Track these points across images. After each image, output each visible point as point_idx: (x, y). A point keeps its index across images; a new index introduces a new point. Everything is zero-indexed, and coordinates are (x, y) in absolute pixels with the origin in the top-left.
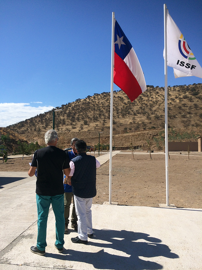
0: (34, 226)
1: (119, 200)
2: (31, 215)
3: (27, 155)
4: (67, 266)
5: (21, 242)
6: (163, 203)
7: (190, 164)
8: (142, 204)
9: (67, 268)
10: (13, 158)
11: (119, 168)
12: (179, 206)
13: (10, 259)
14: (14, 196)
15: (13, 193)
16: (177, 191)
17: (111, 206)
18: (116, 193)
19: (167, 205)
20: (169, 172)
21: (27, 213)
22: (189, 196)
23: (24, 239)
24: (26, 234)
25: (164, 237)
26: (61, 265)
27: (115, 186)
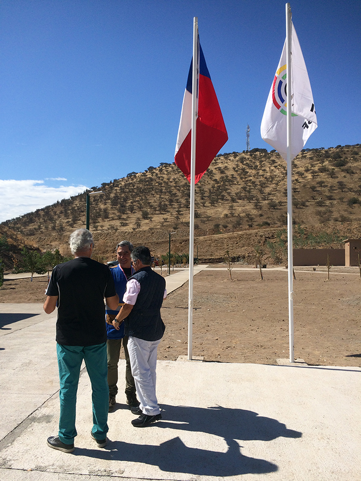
0: (54, 401)
1: (205, 352)
2: (48, 380)
3: (39, 273)
4: (114, 471)
5: (31, 429)
6: (283, 357)
7: (331, 289)
8: (247, 359)
9: (113, 475)
10: (14, 280)
11: (205, 296)
12: (311, 363)
13: (10, 460)
14: (17, 346)
15: (14, 342)
16: (308, 336)
17: (191, 363)
18: (200, 341)
19: (290, 360)
20: (295, 302)
21: (40, 377)
22: (330, 345)
23: (36, 423)
24: (38, 414)
25: (286, 417)
26: (102, 469)
27: (199, 328)
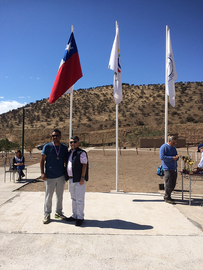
12: (126, 192)
16: (131, 181)
22: (139, 184)
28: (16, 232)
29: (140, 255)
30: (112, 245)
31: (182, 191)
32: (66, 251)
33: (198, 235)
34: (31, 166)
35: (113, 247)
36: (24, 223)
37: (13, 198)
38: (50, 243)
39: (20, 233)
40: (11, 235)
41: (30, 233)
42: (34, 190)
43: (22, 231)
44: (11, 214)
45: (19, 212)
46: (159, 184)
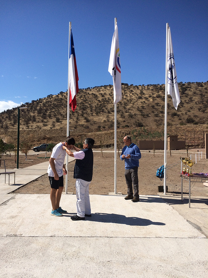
12: (125, 194)
19: (115, 193)
28: (11, 235)
29: (138, 257)
30: (110, 247)
31: (182, 193)
32: (63, 254)
33: (198, 237)
34: (26, 168)
35: (111, 250)
36: (20, 226)
37: (8, 201)
38: (46, 246)
39: (16, 236)
40: (6, 238)
41: (25, 236)
42: (30, 192)
43: (18, 234)
44: (6, 217)
45: (15, 215)
46: (159, 186)
